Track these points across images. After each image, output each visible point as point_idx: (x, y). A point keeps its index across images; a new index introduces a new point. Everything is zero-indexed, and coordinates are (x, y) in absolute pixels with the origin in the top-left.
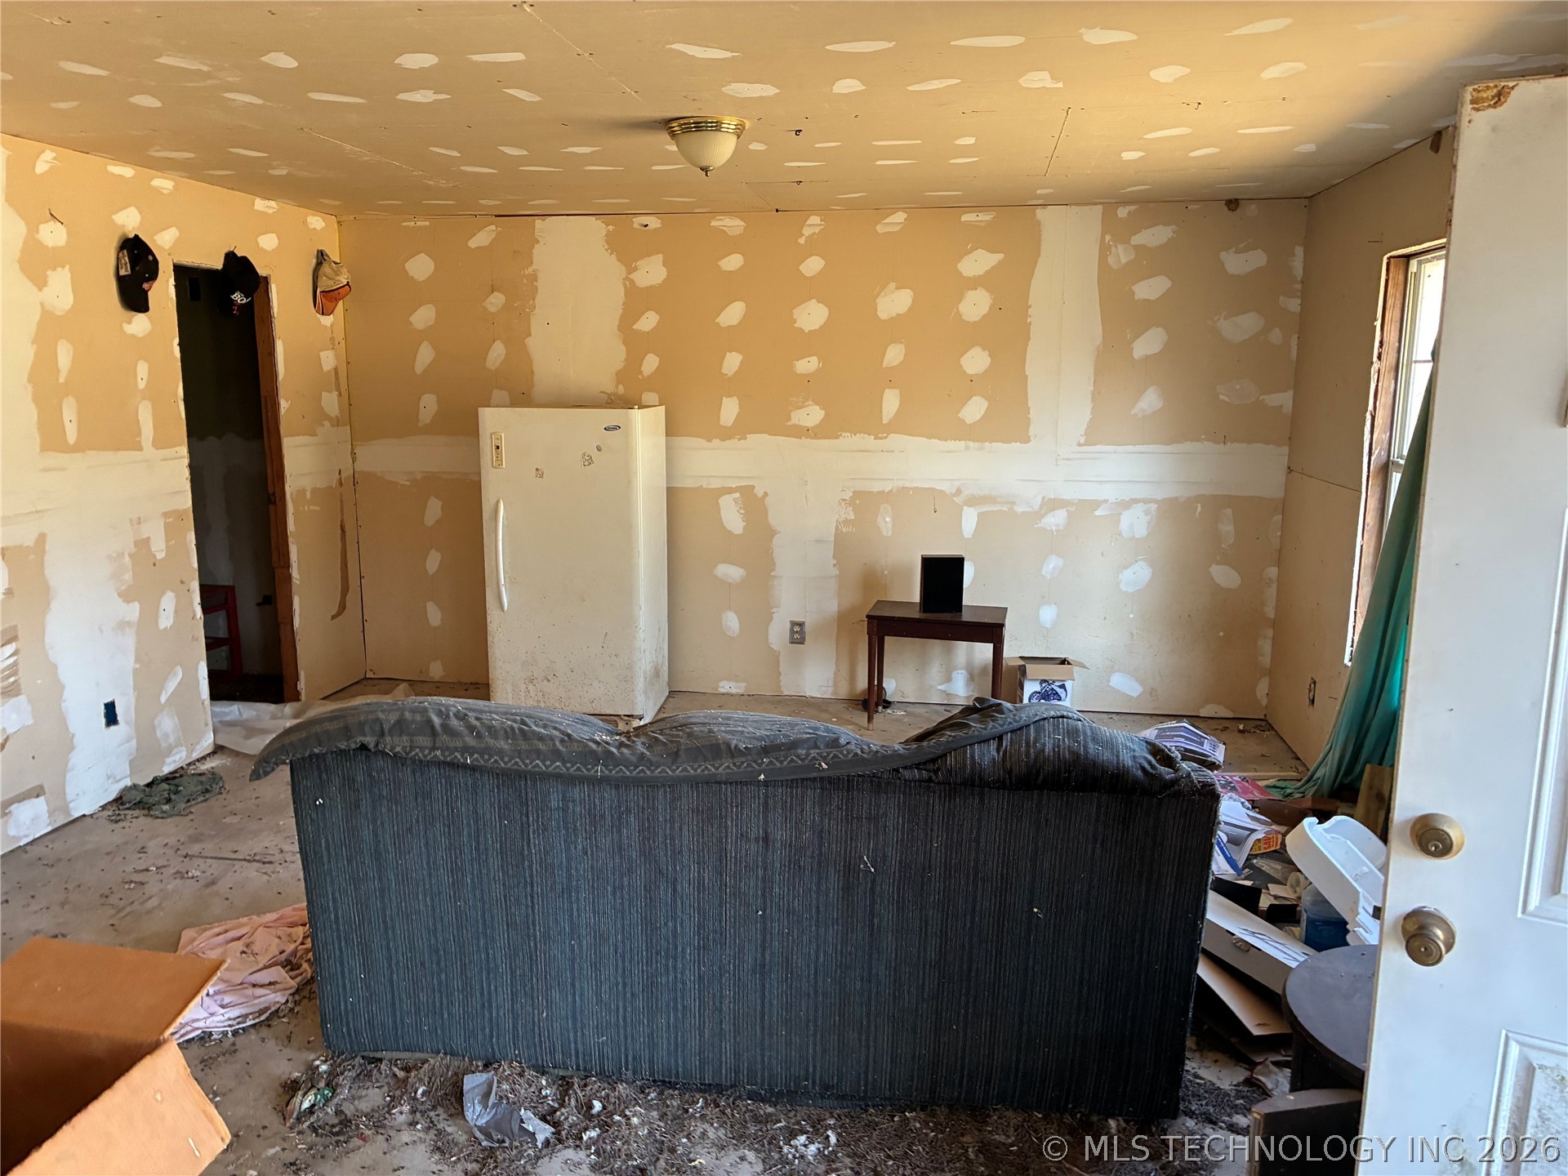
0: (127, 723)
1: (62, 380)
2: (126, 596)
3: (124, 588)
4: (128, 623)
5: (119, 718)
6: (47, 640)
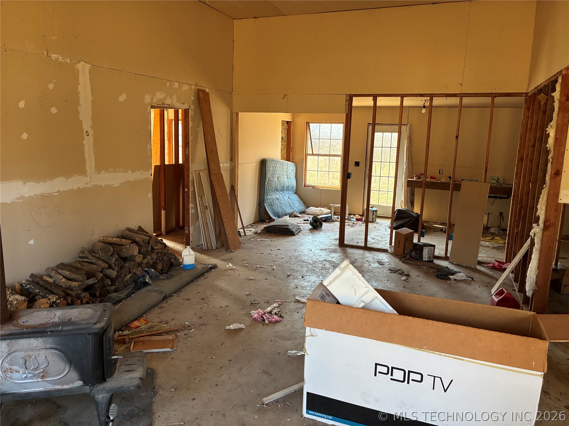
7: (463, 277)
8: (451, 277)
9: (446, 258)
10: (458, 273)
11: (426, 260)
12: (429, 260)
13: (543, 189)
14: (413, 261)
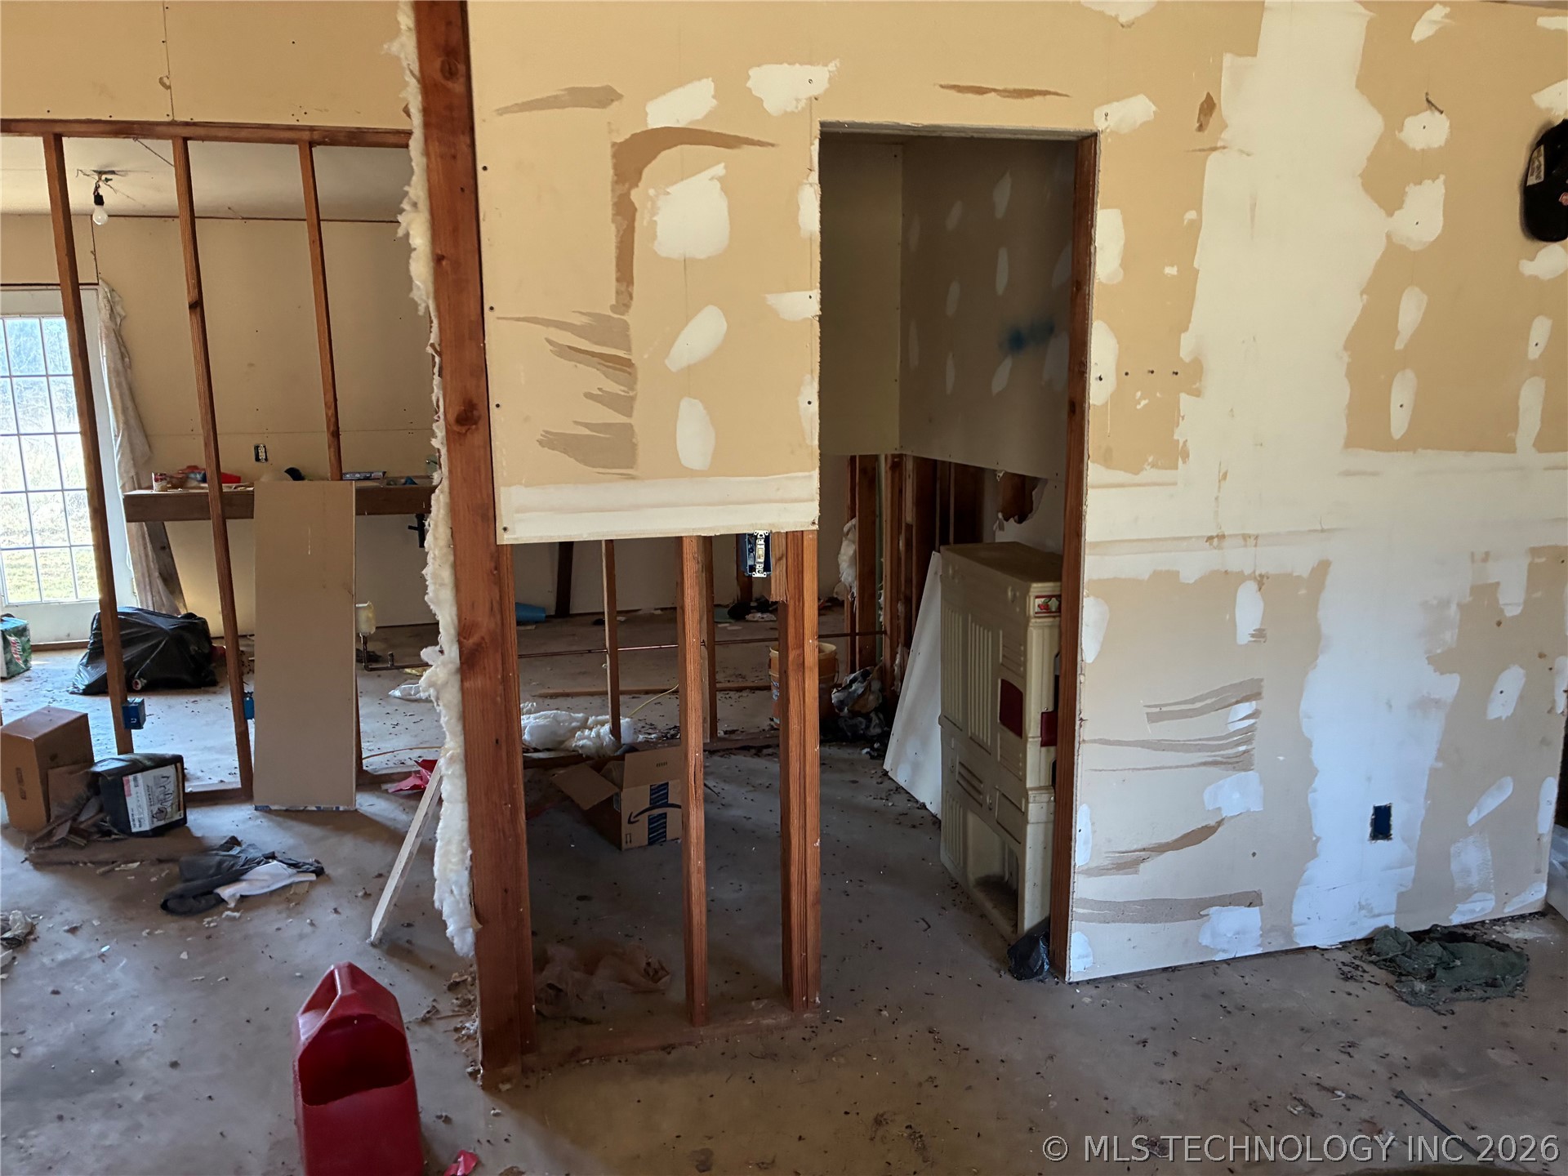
0: (1405, 840)
1: (1399, 345)
2: (1441, 663)
3: (1439, 651)
4: (1437, 702)
5: (1392, 832)
6: (1303, 706)
7: (275, 877)
8: (226, 892)
9: (241, 795)
10: (259, 863)
11: (146, 827)
12: (162, 823)
13: (434, 492)
14: (82, 848)
